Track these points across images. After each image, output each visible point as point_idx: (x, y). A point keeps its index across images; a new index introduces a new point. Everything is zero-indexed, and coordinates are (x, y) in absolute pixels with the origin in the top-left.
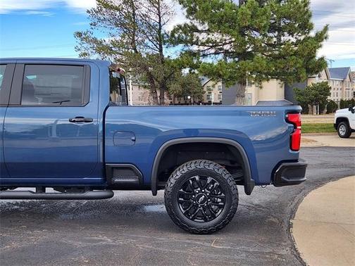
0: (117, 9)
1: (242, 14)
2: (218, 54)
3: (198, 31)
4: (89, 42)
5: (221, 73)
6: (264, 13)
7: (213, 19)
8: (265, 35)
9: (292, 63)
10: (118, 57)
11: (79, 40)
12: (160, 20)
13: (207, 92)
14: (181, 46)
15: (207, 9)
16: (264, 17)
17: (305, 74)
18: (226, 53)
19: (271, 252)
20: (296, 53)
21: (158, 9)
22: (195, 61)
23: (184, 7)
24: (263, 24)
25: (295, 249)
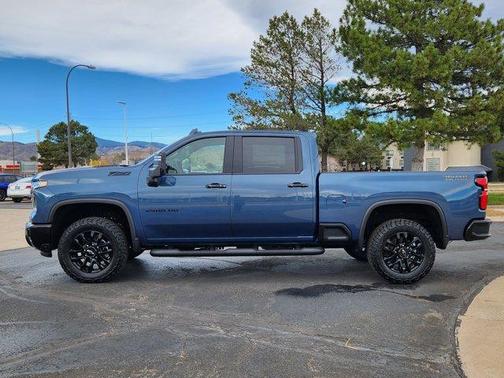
0: (274, 66)
1: (418, 63)
2: (391, 111)
3: (366, 86)
4: (243, 103)
5: (392, 133)
6: (446, 62)
7: (383, 71)
8: (448, 88)
9: (481, 120)
10: (277, 119)
11: (232, 102)
12: (322, 76)
13: (386, 158)
14: (345, 104)
15: (376, 61)
16: (446, 66)
17: (499, 133)
18: (401, 110)
19: (422, 360)
20: (486, 108)
21: (321, 64)
22: (362, 121)
23: (350, 59)
24: (444, 75)
25: (457, 357)
